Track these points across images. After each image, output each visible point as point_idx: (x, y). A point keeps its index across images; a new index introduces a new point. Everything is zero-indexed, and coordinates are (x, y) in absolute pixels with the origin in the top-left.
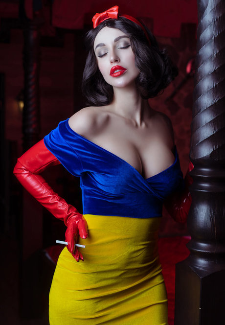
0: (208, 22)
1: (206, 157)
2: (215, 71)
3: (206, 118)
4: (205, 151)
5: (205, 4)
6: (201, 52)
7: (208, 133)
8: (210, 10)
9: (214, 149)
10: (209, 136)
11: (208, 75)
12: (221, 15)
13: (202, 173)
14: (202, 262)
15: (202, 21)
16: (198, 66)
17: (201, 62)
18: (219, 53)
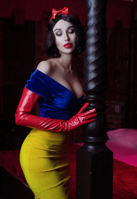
0: (92, 16)
1: (92, 89)
2: (96, 42)
3: (92, 68)
4: (92, 86)
5: (90, 6)
6: (88, 32)
7: (93, 76)
8: (93, 9)
9: (96, 85)
10: (93, 78)
11: (92, 44)
12: (99, 12)
13: (90, 98)
14: (91, 147)
15: (88, 15)
16: (87, 39)
17: (89, 37)
18: (98, 32)
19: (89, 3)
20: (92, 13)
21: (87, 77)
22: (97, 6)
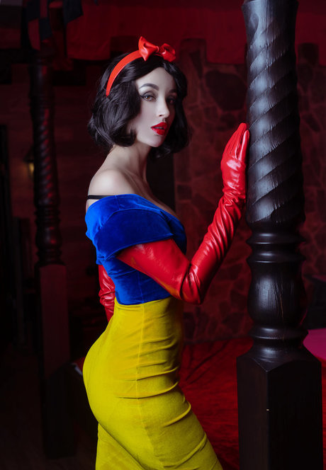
0: (259, 48)
1: (265, 219)
2: (271, 109)
3: (263, 169)
4: (264, 211)
5: (254, 26)
6: (252, 86)
7: (266, 188)
8: (261, 32)
9: (275, 208)
10: (267, 192)
11: (263, 115)
12: (275, 38)
13: (263, 239)
14: (269, 352)
15: (251, 47)
16: (250, 105)
17: (254, 99)
18: (274, 86)
19: (252, 20)
20: (260, 41)
21: (254, 192)
22: (269, 26)
